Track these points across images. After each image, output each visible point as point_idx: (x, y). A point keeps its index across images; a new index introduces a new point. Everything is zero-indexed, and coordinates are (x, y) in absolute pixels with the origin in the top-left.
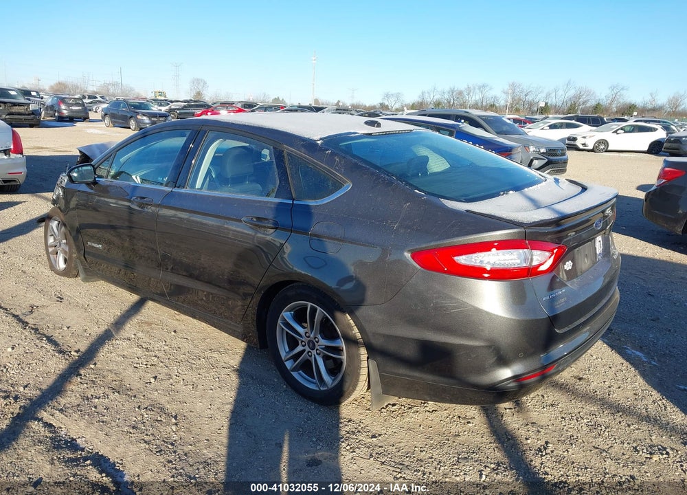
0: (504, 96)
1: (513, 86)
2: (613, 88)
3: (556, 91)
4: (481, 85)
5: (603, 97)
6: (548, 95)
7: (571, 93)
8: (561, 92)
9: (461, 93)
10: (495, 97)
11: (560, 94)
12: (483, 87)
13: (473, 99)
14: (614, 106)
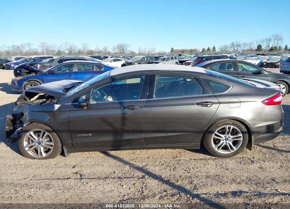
0: (40, 48)
1: (43, 44)
2: (83, 44)
3: (62, 45)
4: (28, 43)
5: (80, 48)
6: (59, 48)
7: (68, 46)
8: (64, 46)
9: (18, 47)
10: (36, 49)
11: (64, 47)
12: (29, 44)
13: (26, 49)
14: (85, 51)
